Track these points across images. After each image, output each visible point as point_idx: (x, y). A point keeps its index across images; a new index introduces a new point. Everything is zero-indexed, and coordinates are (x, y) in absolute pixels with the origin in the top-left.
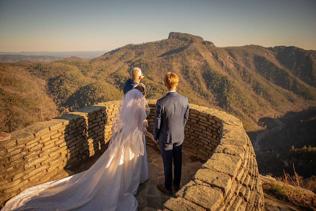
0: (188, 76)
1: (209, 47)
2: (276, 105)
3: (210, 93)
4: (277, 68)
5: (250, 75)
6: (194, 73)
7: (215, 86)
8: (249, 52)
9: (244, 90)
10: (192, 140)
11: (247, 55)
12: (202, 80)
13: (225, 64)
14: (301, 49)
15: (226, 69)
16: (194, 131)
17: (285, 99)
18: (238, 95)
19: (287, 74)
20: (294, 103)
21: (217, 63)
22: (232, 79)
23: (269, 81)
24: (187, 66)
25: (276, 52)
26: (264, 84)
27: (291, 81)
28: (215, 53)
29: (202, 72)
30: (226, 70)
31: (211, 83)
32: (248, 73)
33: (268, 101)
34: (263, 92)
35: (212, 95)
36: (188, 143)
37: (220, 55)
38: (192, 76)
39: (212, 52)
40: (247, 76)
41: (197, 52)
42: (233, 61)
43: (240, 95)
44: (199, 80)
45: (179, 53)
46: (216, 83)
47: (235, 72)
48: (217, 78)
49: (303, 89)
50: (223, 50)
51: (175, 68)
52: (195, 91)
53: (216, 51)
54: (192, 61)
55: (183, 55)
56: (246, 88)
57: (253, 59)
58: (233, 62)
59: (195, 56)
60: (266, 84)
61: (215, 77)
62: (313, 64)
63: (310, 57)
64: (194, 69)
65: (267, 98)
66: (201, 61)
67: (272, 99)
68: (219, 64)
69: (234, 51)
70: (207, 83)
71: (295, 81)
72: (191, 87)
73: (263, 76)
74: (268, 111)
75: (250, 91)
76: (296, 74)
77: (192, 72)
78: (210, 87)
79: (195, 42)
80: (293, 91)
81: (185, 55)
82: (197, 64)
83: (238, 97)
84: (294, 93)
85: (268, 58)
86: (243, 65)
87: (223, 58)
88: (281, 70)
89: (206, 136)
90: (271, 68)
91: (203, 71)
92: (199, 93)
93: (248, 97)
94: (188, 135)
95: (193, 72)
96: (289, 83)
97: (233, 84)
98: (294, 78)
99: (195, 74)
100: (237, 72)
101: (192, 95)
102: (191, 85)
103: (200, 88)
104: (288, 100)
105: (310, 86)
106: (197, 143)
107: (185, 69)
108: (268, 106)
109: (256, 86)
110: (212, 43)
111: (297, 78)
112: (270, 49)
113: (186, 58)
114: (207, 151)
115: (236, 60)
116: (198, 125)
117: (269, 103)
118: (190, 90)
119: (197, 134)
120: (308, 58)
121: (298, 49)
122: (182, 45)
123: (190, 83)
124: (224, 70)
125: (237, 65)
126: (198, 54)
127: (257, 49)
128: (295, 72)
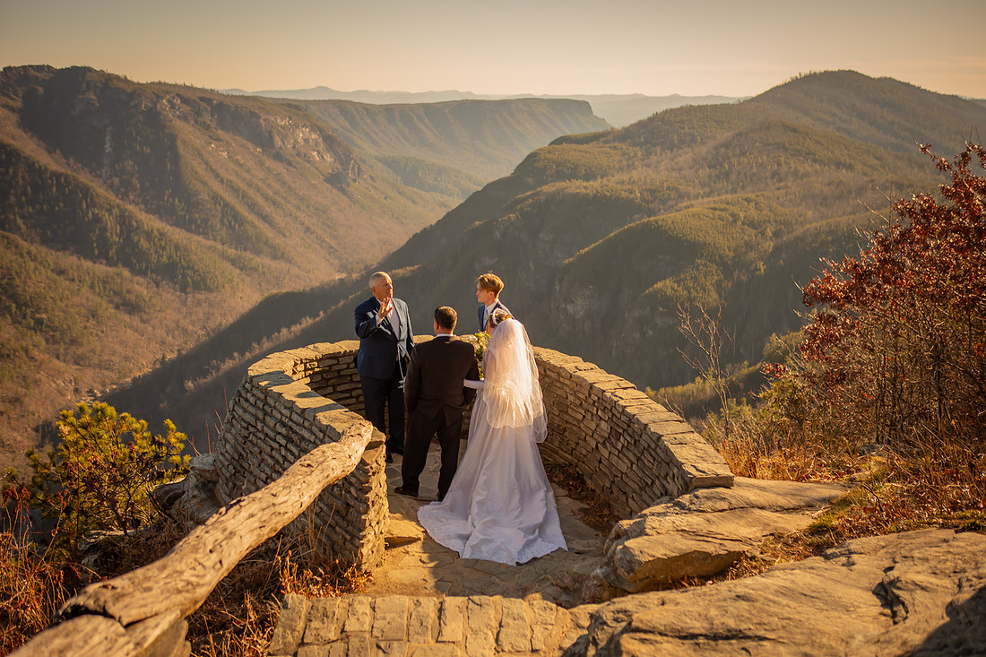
2: (73, 342)
4: (32, 167)
14: (117, 78)
17: (104, 305)
19: (86, 191)
20: (145, 317)
23: (10, 235)
25: (17, 95)
27: (109, 221)
33: (29, 328)
49: (164, 249)
62: (179, 143)
63: (160, 113)
65: (24, 318)
67: (44, 316)
71: (124, 220)
74: (42, 376)
76: (123, 190)
80: (128, 265)
84: (136, 271)
88: (57, 175)
90: (7, 173)
96: (104, 229)
98: (118, 206)
104: (117, 307)
105: (188, 235)
108: (35, 353)
111: (131, 207)
117: (39, 339)
120: (153, 117)
121: (109, 78)
128: (116, 181)
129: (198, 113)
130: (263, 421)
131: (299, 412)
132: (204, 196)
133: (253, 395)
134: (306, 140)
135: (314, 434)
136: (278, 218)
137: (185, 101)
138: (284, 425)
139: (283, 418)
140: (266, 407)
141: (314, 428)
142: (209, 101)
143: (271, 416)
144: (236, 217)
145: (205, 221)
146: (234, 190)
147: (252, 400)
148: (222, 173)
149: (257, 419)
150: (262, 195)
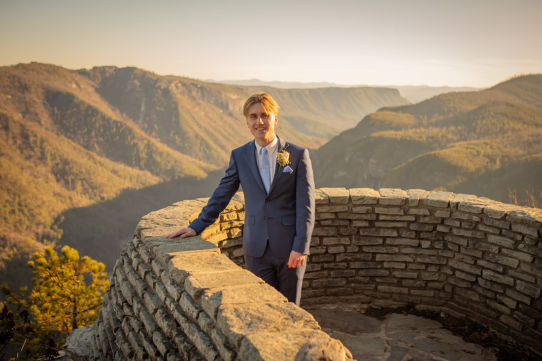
4: (104, 118)
8: (29, 81)
10: (354, 271)
11: (25, 88)
14: (149, 72)
16: (360, 247)
27: (142, 147)
32: (36, 136)
34: (82, 180)
36: (345, 282)
40: (32, 145)
49: (169, 162)
57: (44, 100)
60: (85, 159)
62: (179, 107)
71: (149, 146)
73: (74, 142)
76: (149, 130)
80: (149, 170)
84: (153, 173)
85: (81, 96)
86: (18, 117)
89: (398, 251)
94: (342, 264)
96: (138, 151)
98: (147, 139)
106: (372, 273)
109: (63, 169)
112: (82, 72)
114: (404, 283)
116: (374, 229)
119: (369, 253)
120: (167, 93)
121: (146, 73)
127: (48, 72)
128: (146, 125)
130: (142, 302)
131: (192, 294)
133: (138, 256)
135: (215, 349)
137: (183, 85)
138: (168, 316)
139: (168, 303)
140: (148, 277)
141: (214, 335)
143: (153, 294)
144: (208, 147)
145: (191, 148)
147: (135, 262)
148: (201, 123)
149: (135, 294)
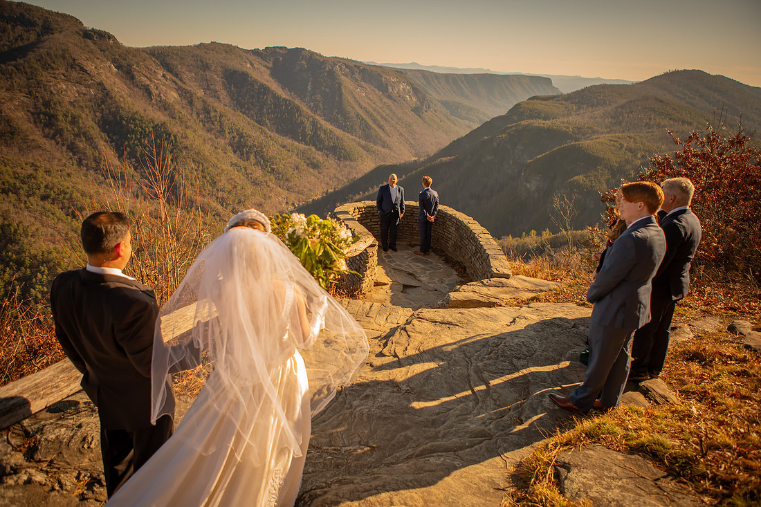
0: (57, 130)
1: (104, 48)
2: (287, 180)
3: (129, 170)
4: (275, 96)
5: (221, 116)
6: (74, 121)
7: (139, 149)
8: (209, 60)
9: (213, 154)
11: (206, 67)
12: (102, 138)
13: (155, 92)
14: (316, 53)
15: (160, 105)
17: (302, 164)
18: (201, 166)
19: (298, 108)
20: (320, 171)
21: (133, 91)
22: (180, 129)
23: (263, 128)
24: (49, 102)
25: (270, 61)
26: (254, 135)
27: (307, 124)
28: (124, 63)
29: (96, 116)
30: (159, 107)
31: (127, 143)
32: (216, 111)
33: (268, 172)
34: (255, 152)
35: (135, 174)
37: (137, 68)
38: (70, 129)
39: (114, 61)
40: (213, 119)
41: (71, 61)
42: (173, 83)
43: (205, 165)
44: (92, 138)
45: (13, 62)
46: (141, 143)
47: (184, 112)
48: (141, 127)
49: (332, 139)
50: (145, 54)
51: (10, 109)
52: (85, 169)
53: (125, 60)
54: (59, 86)
55: (28, 70)
56: (216, 148)
57: (222, 78)
58: (175, 86)
59: (67, 71)
60: (258, 133)
61: (136, 125)
62: (342, 87)
63: (335, 72)
64: (71, 108)
65: (266, 167)
66: (89, 86)
67: (275, 167)
68: (141, 93)
69: (172, 58)
70: (117, 145)
71: (314, 124)
72: (71, 158)
73: (249, 117)
74: (272, 195)
75: (225, 153)
76: (315, 109)
77: (67, 116)
78: (126, 153)
79: (60, 32)
80: (314, 145)
81: (36, 69)
82: (77, 95)
83: (202, 171)
84: (318, 149)
85: (255, 75)
86: (200, 93)
87: (147, 77)
88: (284, 99)
90: (263, 98)
91: (98, 114)
92: (99, 171)
93: (224, 167)
95: (70, 118)
96: (304, 128)
97: (184, 140)
98: (312, 116)
99: (78, 123)
100: (190, 111)
101: (79, 180)
102: (71, 154)
103: (100, 159)
104: (308, 165)
105: (343, 133)
107: (43, 109)
108: (270, 184)
109: (239, 141)
110: (110, 37)
111: (318, 118)
112: (256, 52)
113: (39, 78)
115: (181, 80)
117: (272, 177)
118: (73, 169)
120: (331, 74)
121: (313, 54)
122: (17, 40)
123: (67, 149)
124: (155, 106)
125: (185, 93)
126: (74, 65)
127: (226, 52)
128: (312, 104)
129: (353, 73)
132: (353, 114)
134: (404, 90)
136: (387, 128)
137: (347, 67)
142: (359, 67)
144: (367, 126)
145: (352, 126)
146: (367, 112)
148: (362, 103)
150: (380, 115)
